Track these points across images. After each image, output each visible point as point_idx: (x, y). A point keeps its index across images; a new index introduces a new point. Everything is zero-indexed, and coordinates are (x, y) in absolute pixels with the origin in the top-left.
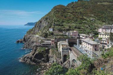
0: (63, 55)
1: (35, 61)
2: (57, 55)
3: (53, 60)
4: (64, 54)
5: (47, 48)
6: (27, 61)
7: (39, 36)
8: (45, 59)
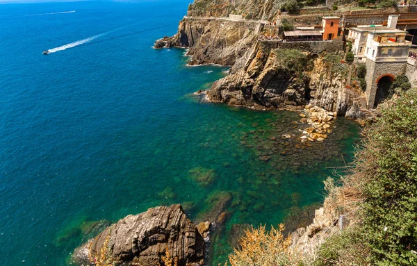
0: (378, 77)
1: (263, 97)
2: (349, 78)
3: (330, 96)
4: (383, 73)
5: (306, 53)
6: (232, 100)
7: (244, 20)
8: (300, 92)
